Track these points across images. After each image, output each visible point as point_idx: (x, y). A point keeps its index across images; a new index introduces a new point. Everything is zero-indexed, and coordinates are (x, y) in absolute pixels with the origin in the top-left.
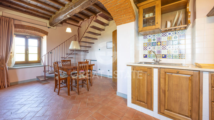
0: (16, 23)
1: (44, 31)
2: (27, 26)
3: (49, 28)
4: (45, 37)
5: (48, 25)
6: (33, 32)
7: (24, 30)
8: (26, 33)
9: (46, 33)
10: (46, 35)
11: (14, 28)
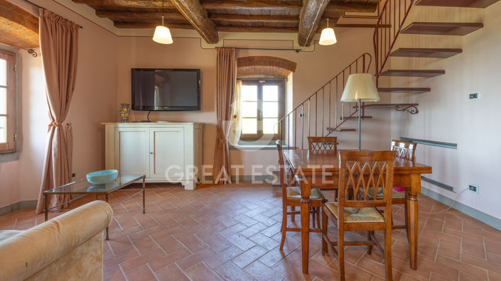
0: (240, 57)
1: (288, 61)
2: (258, 57)
3: (298, 51)
4: (290, 77)
5: (297, 46)
6: (268, 68)
7: (253, 67)
8: (260, 74)
9: (291, 66)
10: (291, 70)
11: (236, 66)
